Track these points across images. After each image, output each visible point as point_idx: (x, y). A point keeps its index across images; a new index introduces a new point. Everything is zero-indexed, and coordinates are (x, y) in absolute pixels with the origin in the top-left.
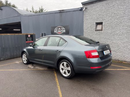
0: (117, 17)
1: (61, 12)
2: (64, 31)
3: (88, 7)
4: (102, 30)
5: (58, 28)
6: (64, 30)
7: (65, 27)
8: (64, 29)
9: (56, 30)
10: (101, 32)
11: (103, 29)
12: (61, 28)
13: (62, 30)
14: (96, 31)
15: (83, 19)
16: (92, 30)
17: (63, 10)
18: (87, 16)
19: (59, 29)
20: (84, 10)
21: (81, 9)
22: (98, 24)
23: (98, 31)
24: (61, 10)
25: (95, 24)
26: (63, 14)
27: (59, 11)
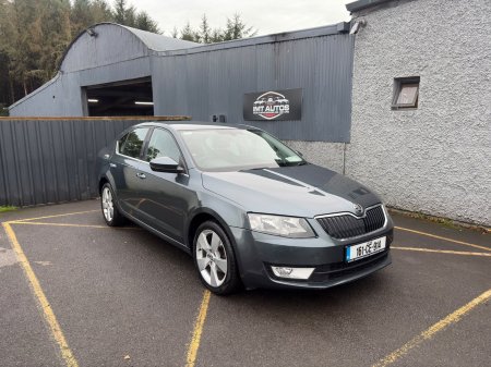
0: (473, 57)
1: (278, 39)
2: (286, 108)
3: (371, 19)
4: (416, 106)
5: (266, 98)
6: (284, 103)
7: (287, 94)
8: (286, 101)
9: (258, 105)
10: (410, 112)
11: (420, 100)
12: (274, 97)
13: (280, 104)
14: (393, 109)
15: (351, 65)
16: (379, 107)
17: (284, 34)
18: (364, 52)
19: (270, 100)
20: (352, 31)
21: (345, 29)
22: (403, 83)
23: (402, 112)
24: (279, 34)
25: (392, 82)
26: (286, 48)
27: (272, 36)
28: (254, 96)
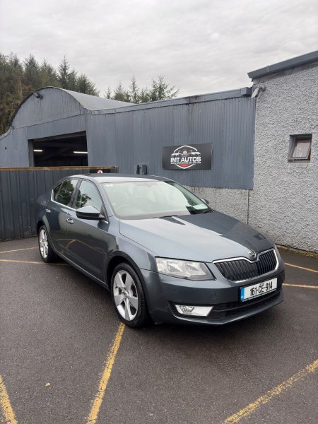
1: (191, 101)
2: (199, 160)
3: (270, 84)
4: (309, 159)
5: (182, 150)
6: (196, 155)
7: (199, 148)
8: (198, 153)
9: (175, 157)
10: (304, 164)
11: (311, 156)
12: (188, 150)
13: (193, 156)
14: (290, 161)
15: (253, 124)
16: (277, 160)
17: (196, 97)
18: (263, 113)
19: (185, 152)
20: (253, 95)
21: (248, 93)
22: (297, 139)
23: (297, 164)
24: (192, 97)
25: (288, 138)
26: (198, 108)
27: (186, 98)
28: (171, 149)
